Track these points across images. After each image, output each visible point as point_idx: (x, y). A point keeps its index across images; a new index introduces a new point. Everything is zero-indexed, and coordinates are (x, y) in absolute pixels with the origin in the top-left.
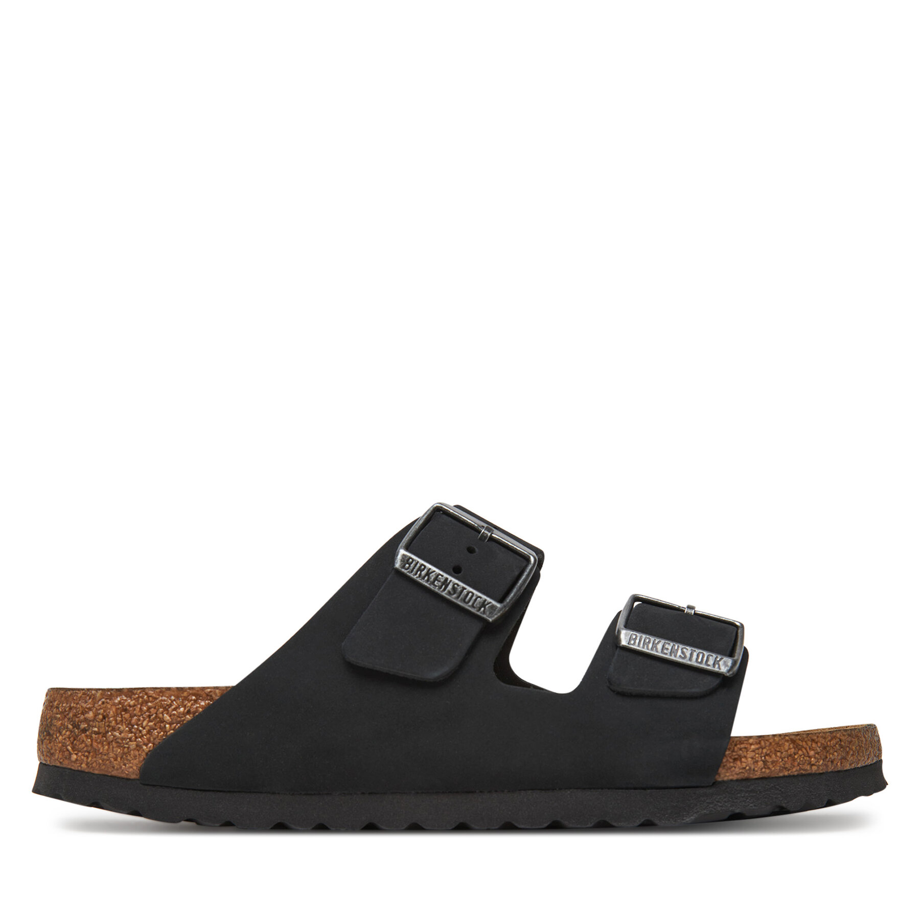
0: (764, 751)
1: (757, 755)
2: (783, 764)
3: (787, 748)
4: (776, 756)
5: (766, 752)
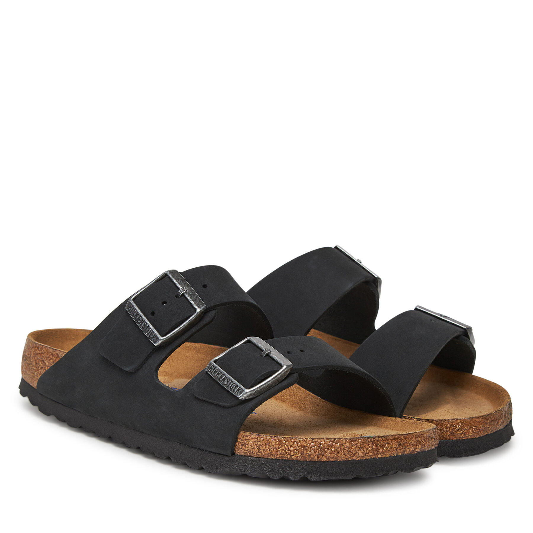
0: (259, 443)
1: (254, 445)
2: (270, 452)
3: (273, 444)
4: (266, 447)
5: (260, 444)
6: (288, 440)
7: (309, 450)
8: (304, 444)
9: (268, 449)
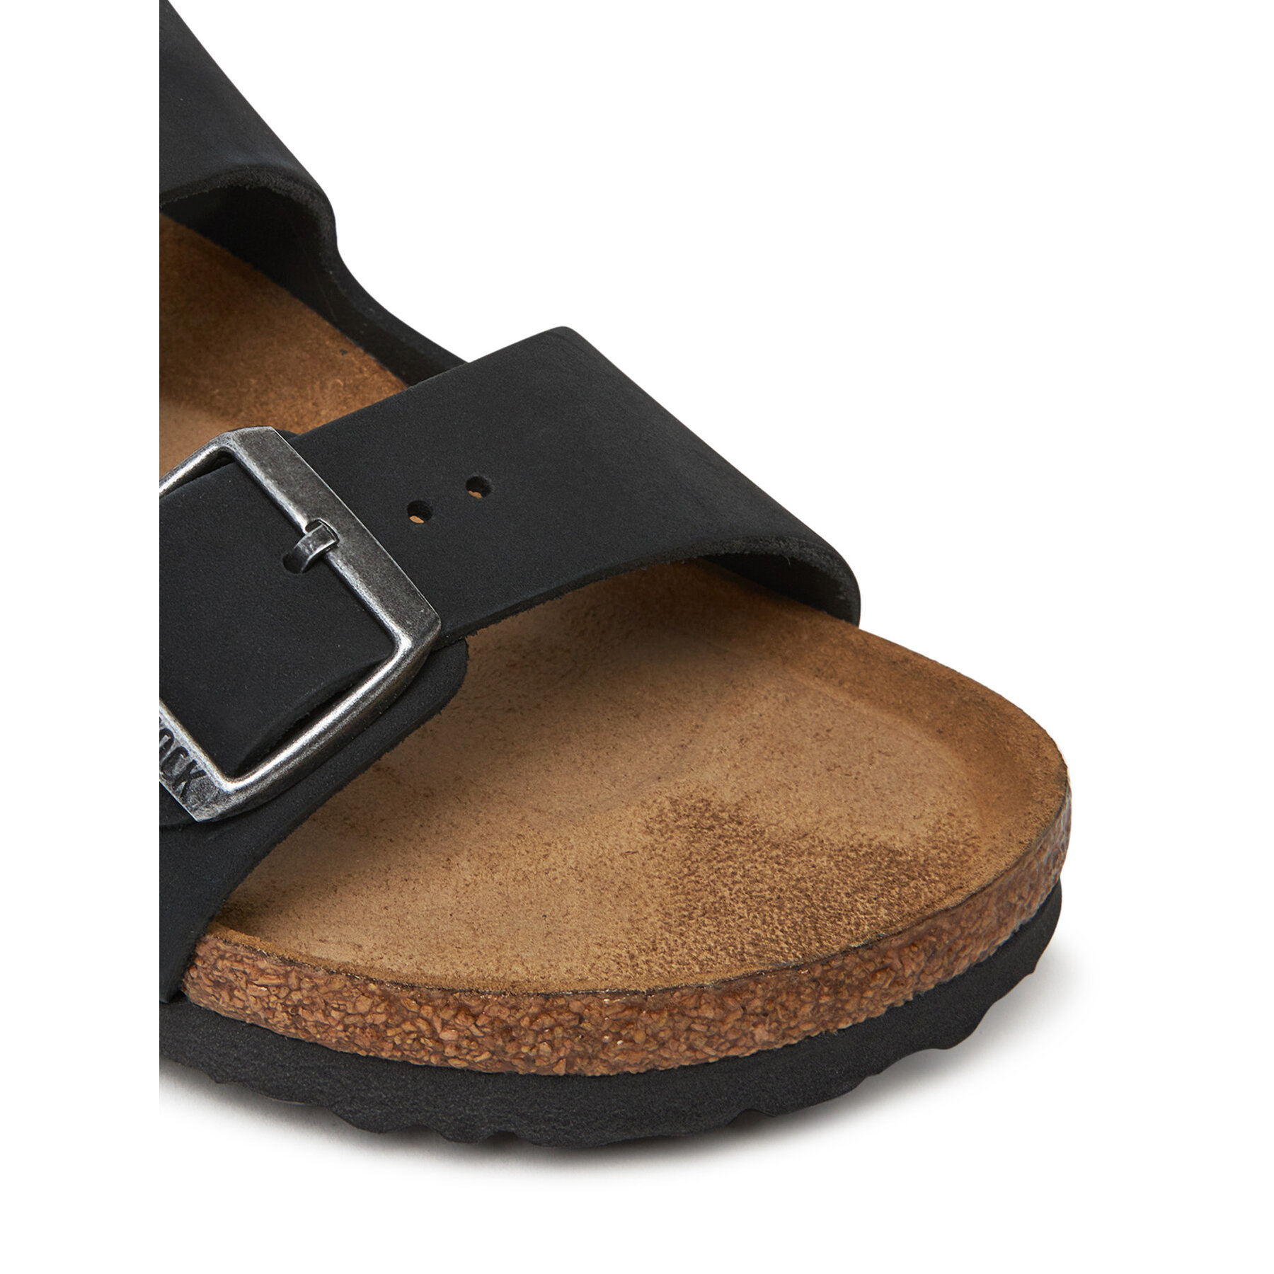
1: (273, 998)
5: (300, 1001)
6: (430, 1000)
7: (530, 1039)
8: (504, 1017)
9: (339, 1023)
